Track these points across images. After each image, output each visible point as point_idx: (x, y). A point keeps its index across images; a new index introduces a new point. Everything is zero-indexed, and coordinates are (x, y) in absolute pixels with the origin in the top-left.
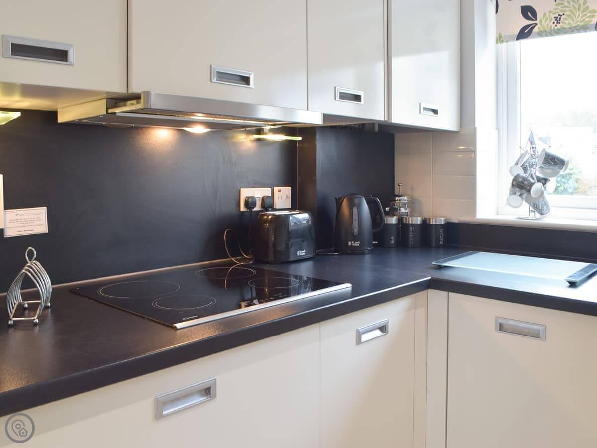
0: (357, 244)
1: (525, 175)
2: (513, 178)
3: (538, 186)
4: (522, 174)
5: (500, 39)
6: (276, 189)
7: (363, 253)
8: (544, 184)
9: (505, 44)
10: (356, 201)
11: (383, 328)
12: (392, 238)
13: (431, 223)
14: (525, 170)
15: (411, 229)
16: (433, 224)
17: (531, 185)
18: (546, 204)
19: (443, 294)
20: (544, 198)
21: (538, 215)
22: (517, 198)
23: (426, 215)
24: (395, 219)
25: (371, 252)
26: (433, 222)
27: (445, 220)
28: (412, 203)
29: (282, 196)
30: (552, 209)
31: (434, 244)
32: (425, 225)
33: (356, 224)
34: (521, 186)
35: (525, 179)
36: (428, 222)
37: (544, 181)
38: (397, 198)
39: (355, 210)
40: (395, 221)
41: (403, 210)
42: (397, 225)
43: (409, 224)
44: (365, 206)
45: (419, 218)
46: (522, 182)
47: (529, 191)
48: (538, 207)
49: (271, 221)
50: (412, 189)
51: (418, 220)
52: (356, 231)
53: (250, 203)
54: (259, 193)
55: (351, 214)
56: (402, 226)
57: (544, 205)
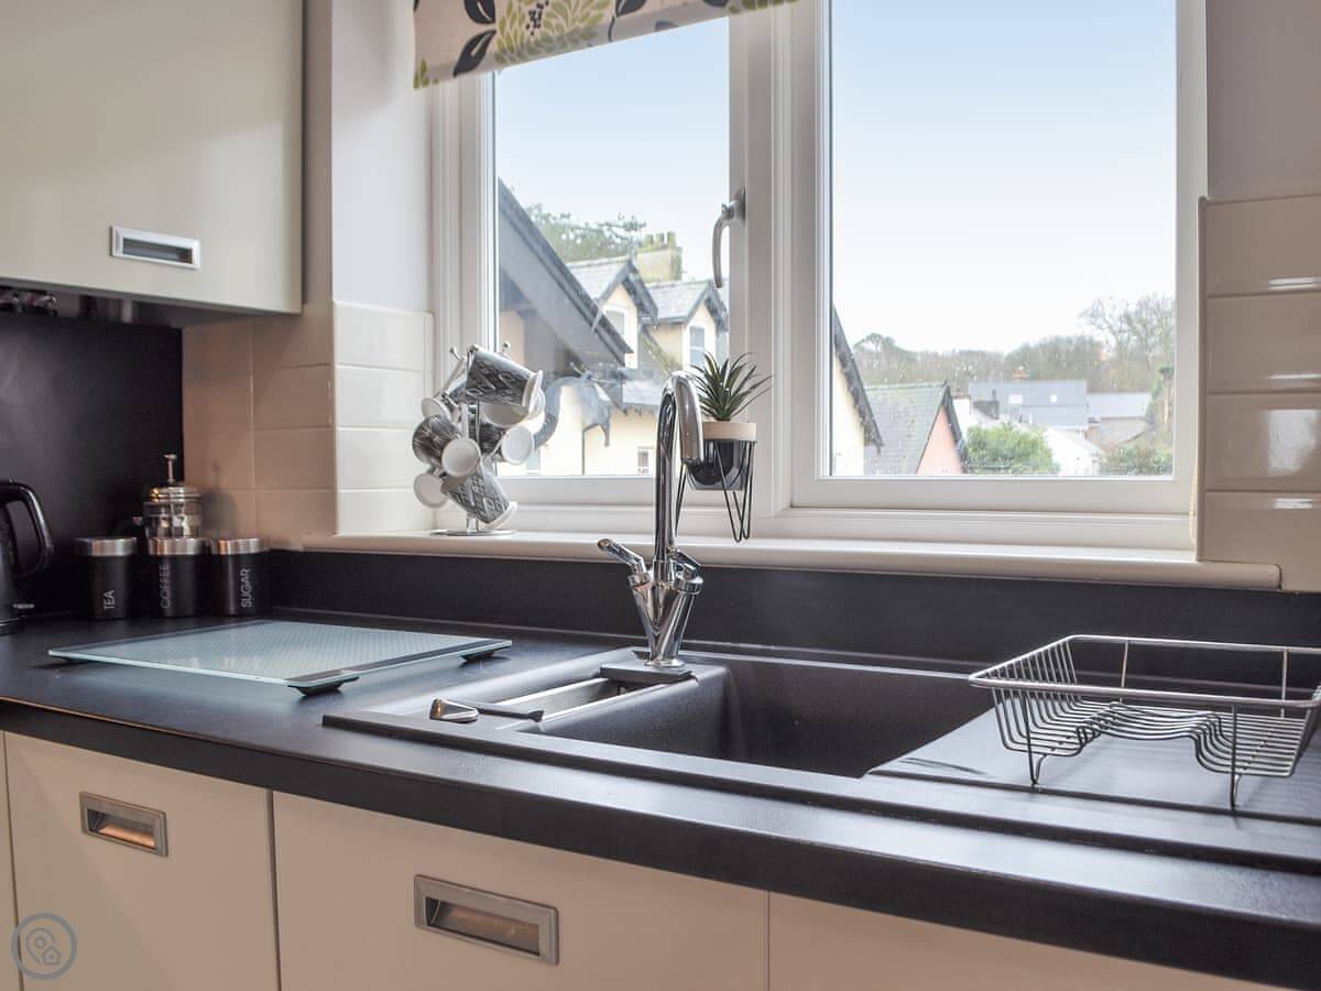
1: (443, 421)
5: (422, 77)
12: (109, 594)
13: (223, 553)
15: (163, 571)
16: (227, 556)
17: (445, 443)
24: (125, 545)
26: (227, 550)
27: (261, 543)
36: (214, 552)
38: (156, 491)
40: (125, 549)
42: (128, 559)
43: (162, 558)
50: (217, 468)
51: (189, 547)
57: (482, 497)
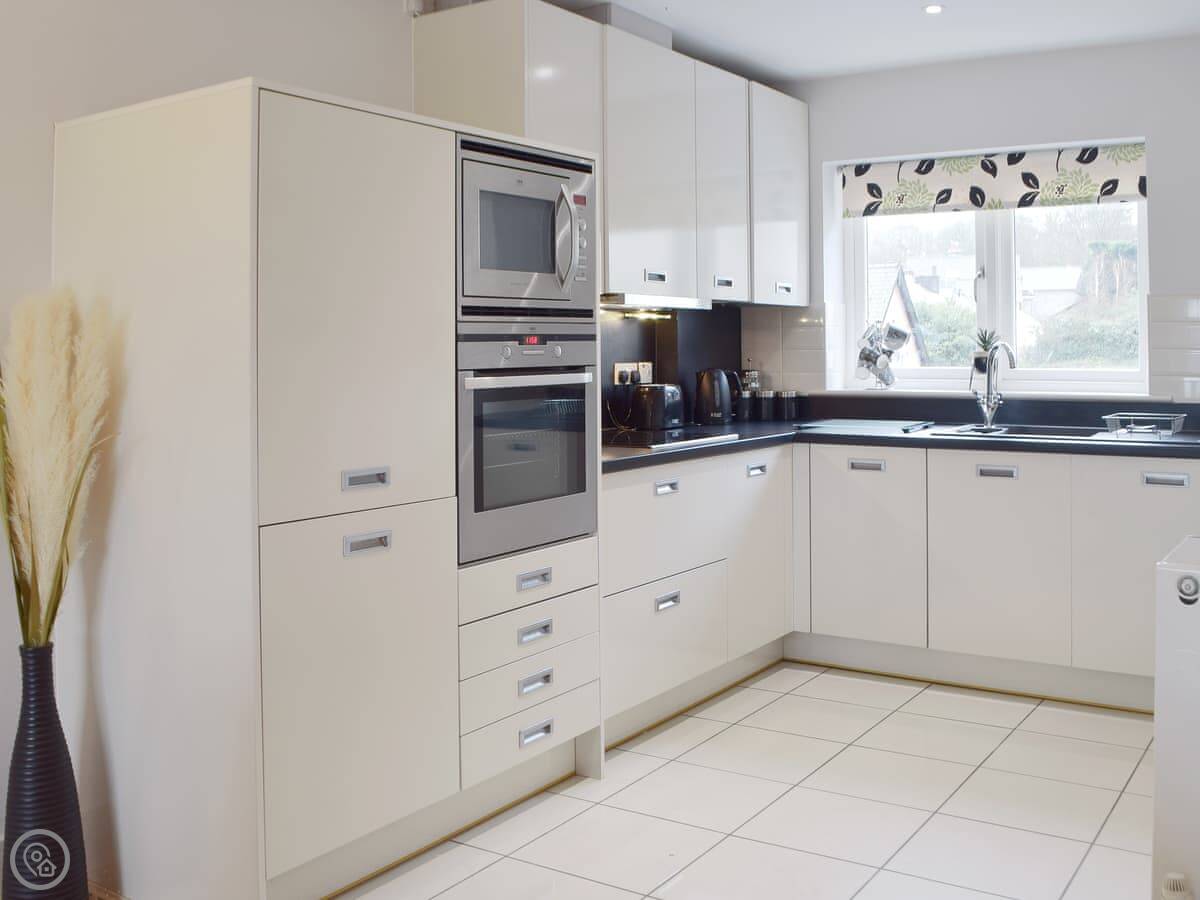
0: (719, 415)
1: (871, 348)
2: (860, 351)
3: (883, 358)
4: (869, 346)
5: (847, 214)
6: (641, 364)
7: (723, 424)
8: (889, 356)
9: (852, 219)
10: (716, 375)
11: (762, 468)
12: (747, 410)
13: (783, 396)
14: (872, 343)
15: (764, 403)
17: (877, 357)
18: (890, 374)
19: (805, 446)
20: (889, 369)
21: (884, 386)
22: (864, 369)
23: (779, 390)
25: (731, 423)
26: (785, 395)
28: (762, 378)
29: (645, 371)
30: (896, 379)
31: (786, 417)
32: (778, 399)
33: (717, 396)
34: (868, 358)
35: (871, 352)
36: (780, 396)
37: (889, 353)
39: (716, 383)
40: (748, 395)
41: (753, 385)
42: (750, 398)
43: (761, 398)
44: (724, 378)
45: (772, 392)
46: (869, 355)
47: (875, 363)
48: (883, 378)
49: (647, 393)
50: (761, 364)
51: (771, 394)
52: (718, 403)
53: (622, 378)
54: (628, 368)
55: (713, 386)
56: (755, 399)
57: (889, 376)
